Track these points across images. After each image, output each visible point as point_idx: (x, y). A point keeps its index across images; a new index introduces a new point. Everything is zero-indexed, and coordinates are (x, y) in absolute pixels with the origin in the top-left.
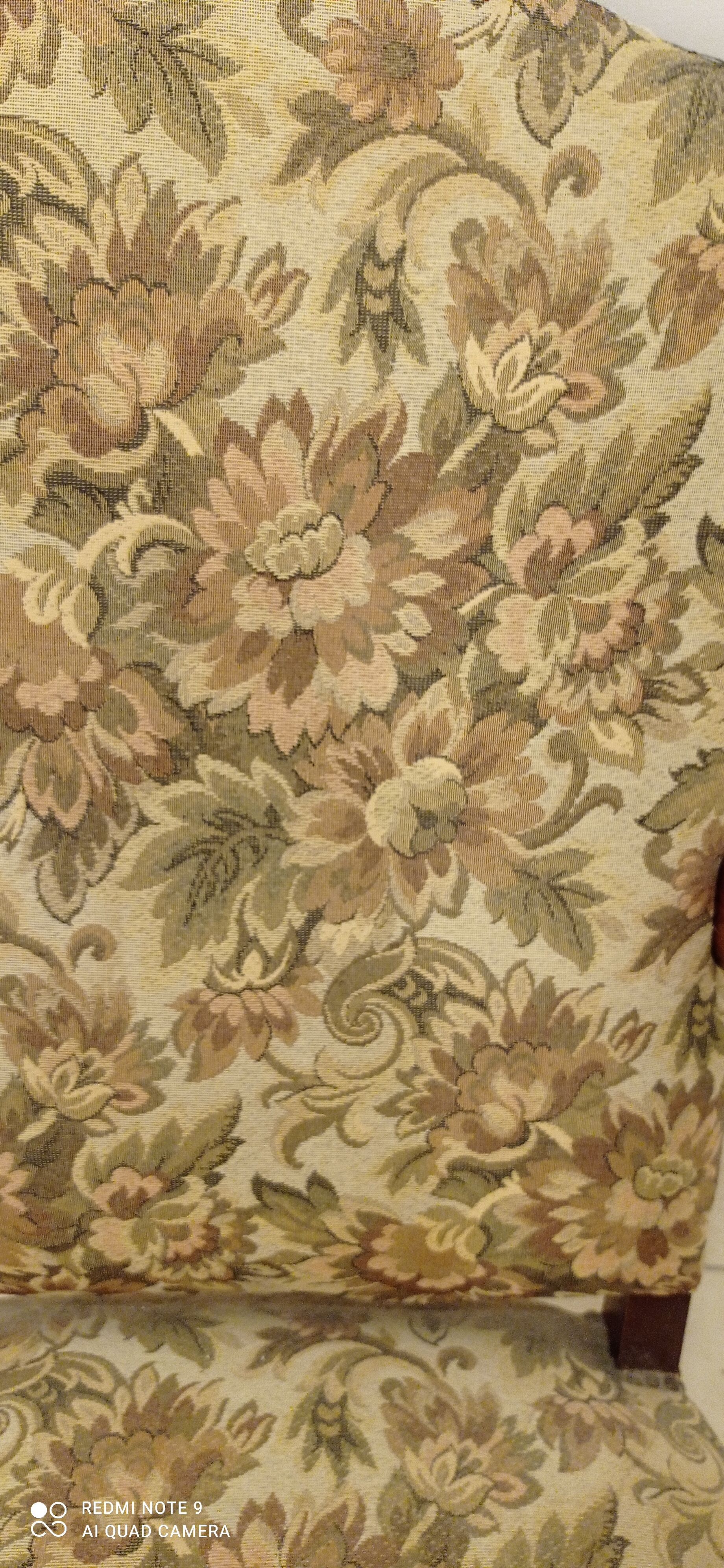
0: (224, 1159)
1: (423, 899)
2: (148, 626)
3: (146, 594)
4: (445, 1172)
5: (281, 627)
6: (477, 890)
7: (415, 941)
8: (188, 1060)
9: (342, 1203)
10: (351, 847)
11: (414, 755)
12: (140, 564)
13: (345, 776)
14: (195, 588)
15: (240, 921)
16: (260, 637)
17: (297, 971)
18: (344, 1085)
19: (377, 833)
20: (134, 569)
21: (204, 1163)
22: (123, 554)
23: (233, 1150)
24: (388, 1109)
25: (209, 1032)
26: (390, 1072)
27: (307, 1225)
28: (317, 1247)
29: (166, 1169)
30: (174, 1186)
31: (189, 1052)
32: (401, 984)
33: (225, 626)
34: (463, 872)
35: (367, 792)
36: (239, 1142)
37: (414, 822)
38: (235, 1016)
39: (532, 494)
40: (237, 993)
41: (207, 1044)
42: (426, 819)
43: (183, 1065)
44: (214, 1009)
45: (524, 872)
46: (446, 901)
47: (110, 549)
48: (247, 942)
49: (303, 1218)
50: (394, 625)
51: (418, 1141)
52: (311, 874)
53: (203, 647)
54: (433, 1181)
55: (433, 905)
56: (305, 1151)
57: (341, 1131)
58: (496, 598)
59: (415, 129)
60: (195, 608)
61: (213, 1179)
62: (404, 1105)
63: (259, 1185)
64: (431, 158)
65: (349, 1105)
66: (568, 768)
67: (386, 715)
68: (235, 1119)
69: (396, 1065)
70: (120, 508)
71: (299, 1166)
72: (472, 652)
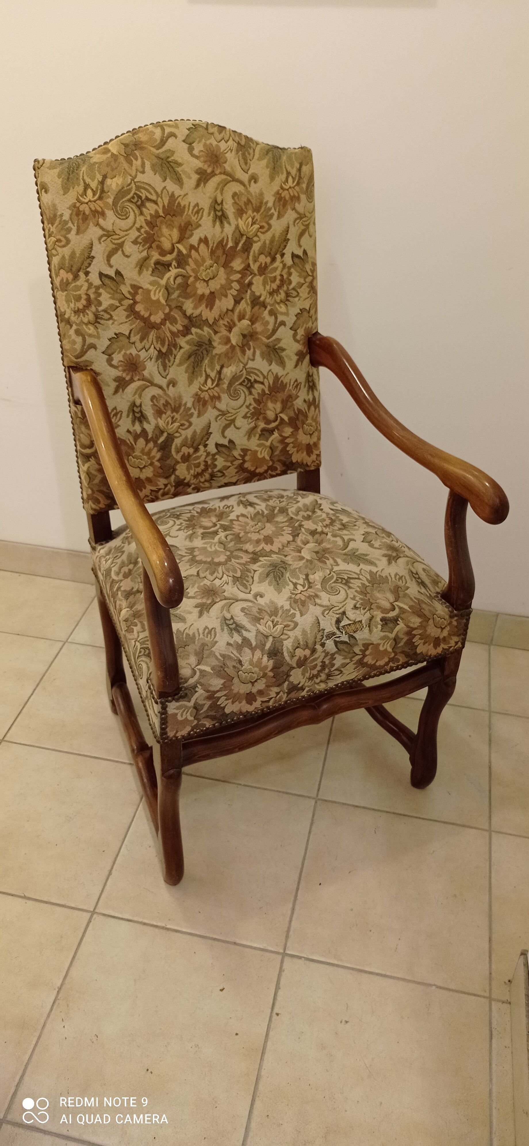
0: (208, 439)
1: (246, 357)
2: (178, 297)
3: (178, 289)
4: (260, 432)
5: (207, 292)
6: (258, 353)
7: (246, 369)
8: (197, 412)
9: (237, 447)
10: (228, 346)
11: (240, 320)
12: (176, 282)
13: (225, 328)
14: (188, 285)
15: (205, 371)
16: (203, 295)
17: (220, 382)
18: (234, 412)
19: (234, 342)
20: (174, 283)
21: (203, 442)
22: (172, 279)
23: (210, 436)
24: (245, 417)
25: (201, 403)
26: (244, 406)
27: (228, 456)
28: (232, 462)
29: (195, 445)
30: (197, 450)
31: (197, 410)
32: (244, 381)
33: (195, 294)
34: (254, 348)
35: (230, 331)
36: (211, 433)
37: (241, 337)
38: (207, 397)
39: (257, 252)
40: (207, 391)
41: (201, 406)
42: (244, 336)
43: (196, 413)
44: (202, 396)
45: (268, 346)
46: (251, 357)
47: (169, 279)
48: (208, 376)
49: (228, 453)
50: (231, 288)
51: (253, 425)
52: (220, 355)
53: (191, 300)
54: (258, 435)
55: (249, 359)
56: (227, 433)
57: (234, 425)
58: (252, 278)
59: (220, 173)
60: (188, 290)
61: (206, 446)
62: (248, 415)
63: (217, 445)
64: (226, 179)
65: (236, 418)
66: (273, 317)
67: (232, 311)
68: (210, 426)
69: (245, 404)
70: (170, 268)
71: (225, 437)
72: (249, 291)
